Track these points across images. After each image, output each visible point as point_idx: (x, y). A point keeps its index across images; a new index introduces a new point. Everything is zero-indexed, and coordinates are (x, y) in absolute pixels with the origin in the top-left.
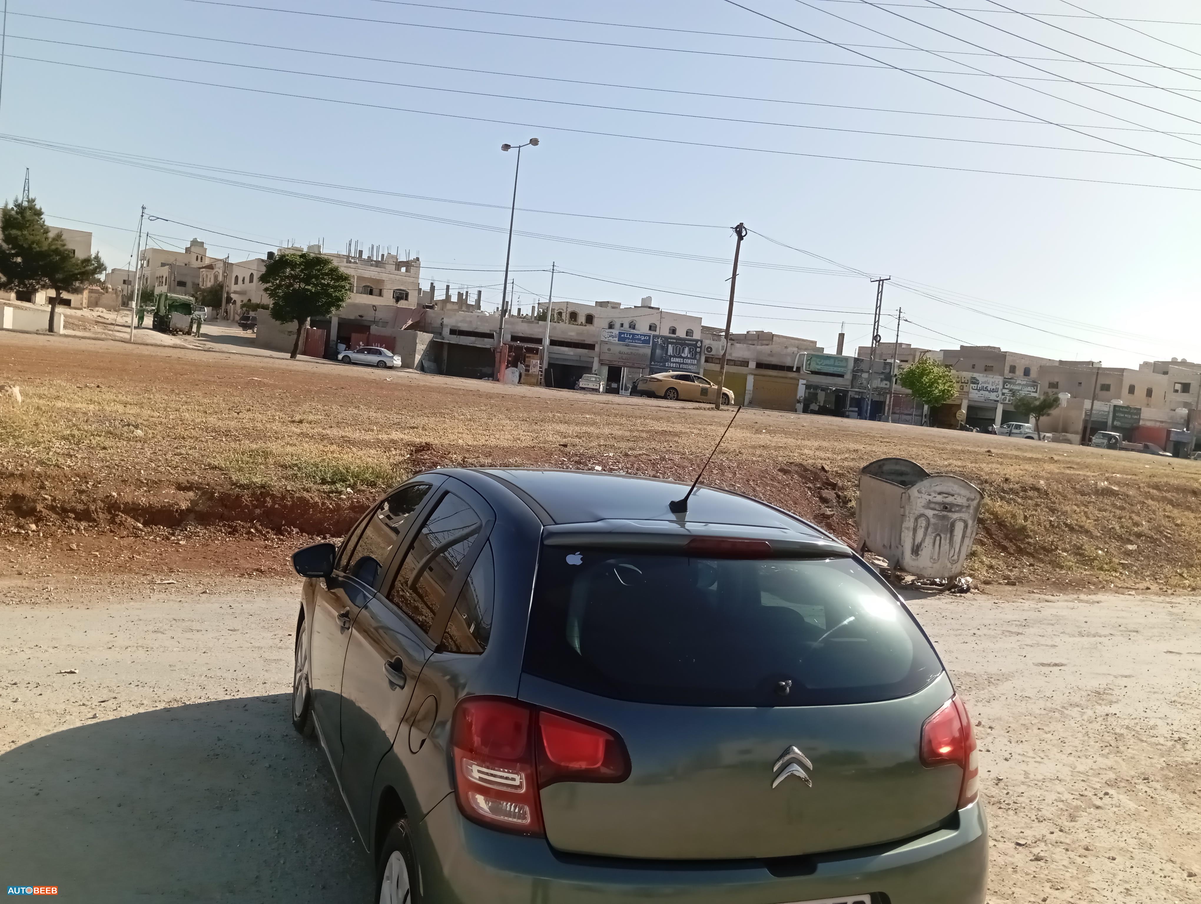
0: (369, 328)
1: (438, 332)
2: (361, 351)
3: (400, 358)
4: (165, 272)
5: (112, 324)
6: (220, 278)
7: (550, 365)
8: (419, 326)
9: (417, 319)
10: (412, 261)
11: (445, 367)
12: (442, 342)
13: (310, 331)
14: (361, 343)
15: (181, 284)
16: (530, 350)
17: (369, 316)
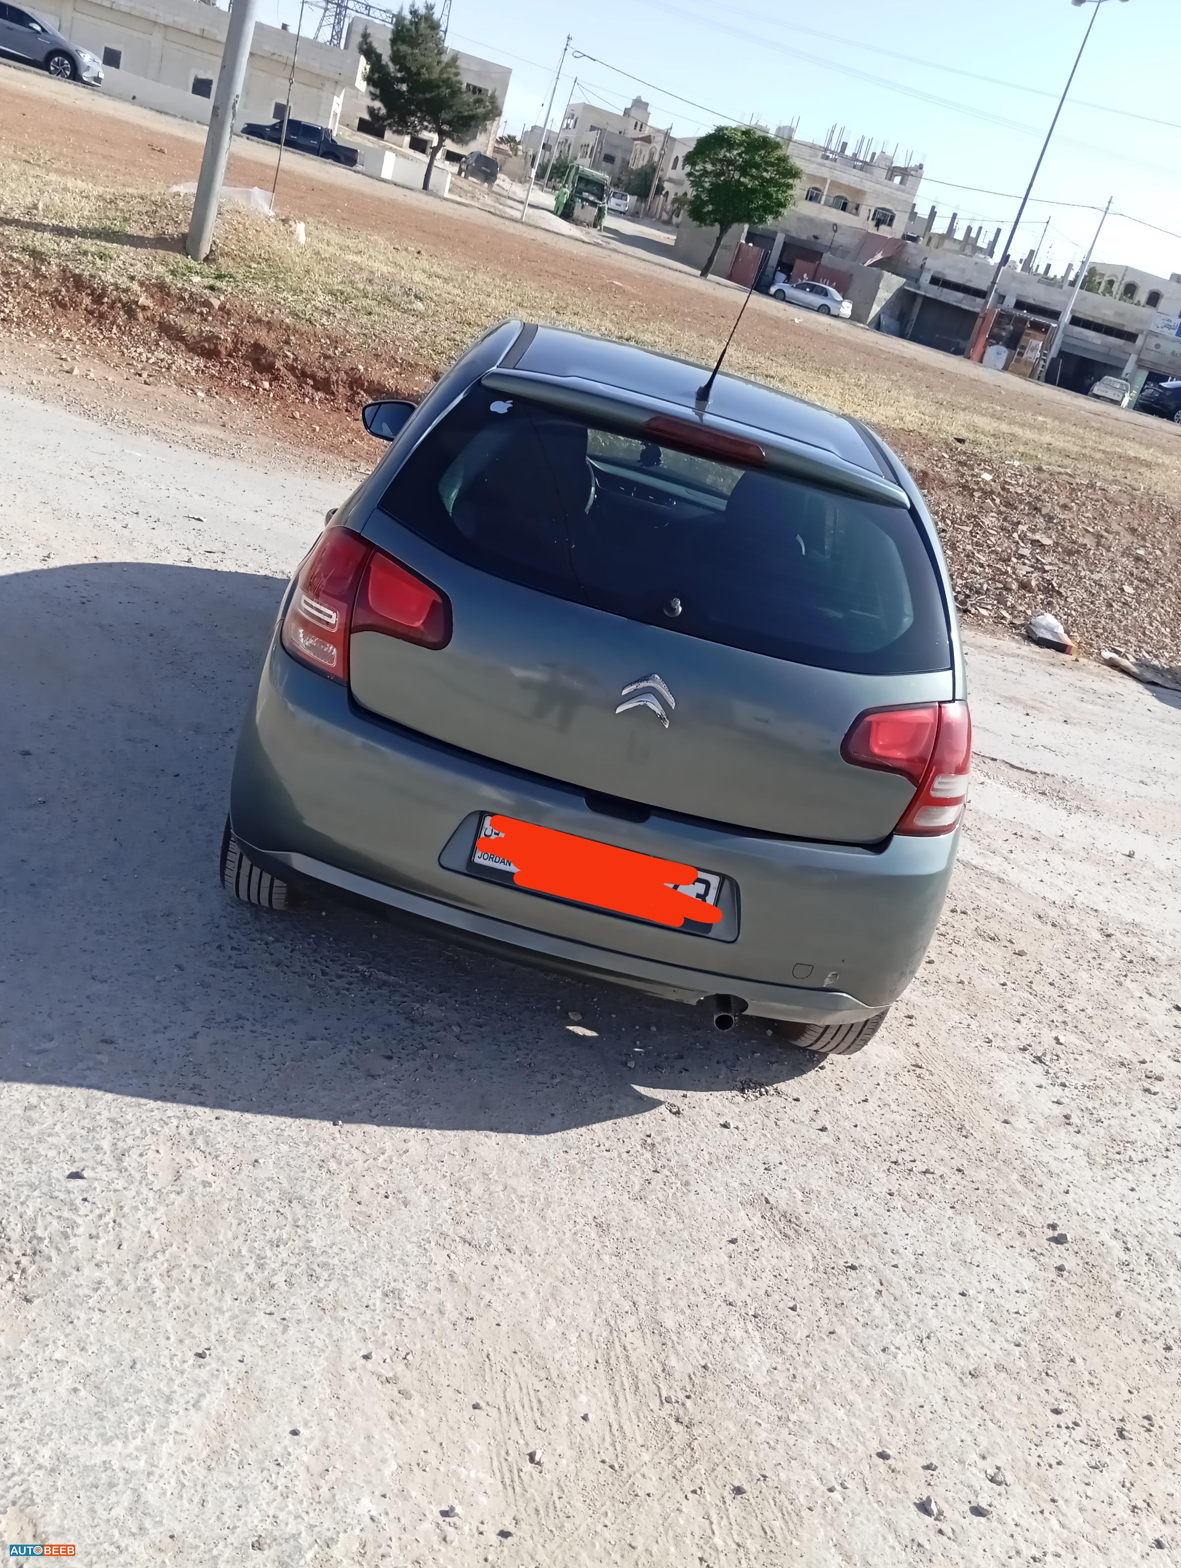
0: (820, 255)
1: (913, 277)
2: (802, 287)
3: (851, 306)
4: (591, 138)
5: (509, 198)
6: (656, 158)
7: (1061, 354)
8: (890, 264)
9: (889, 255)
10: (913, 169)
11: (910, 330)
12: (915, 294)
13: (743, 248)
14: (805, 276)
15: (609, 159)
16: (1036, 326)
17: (826, 237)
